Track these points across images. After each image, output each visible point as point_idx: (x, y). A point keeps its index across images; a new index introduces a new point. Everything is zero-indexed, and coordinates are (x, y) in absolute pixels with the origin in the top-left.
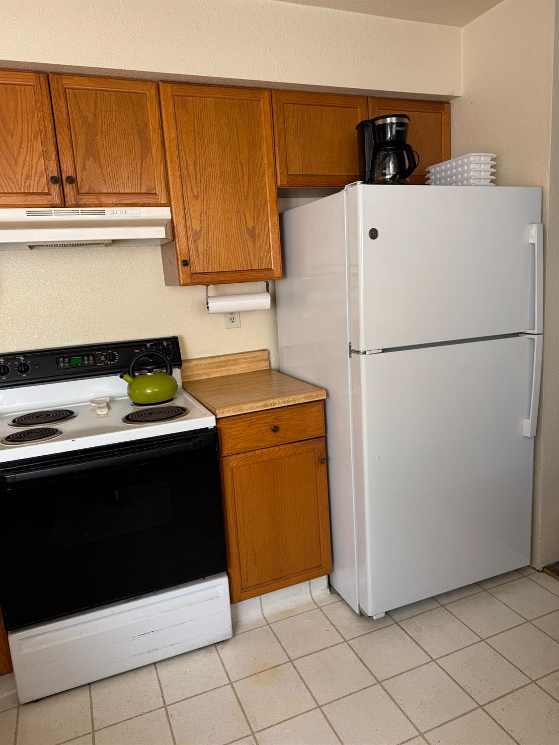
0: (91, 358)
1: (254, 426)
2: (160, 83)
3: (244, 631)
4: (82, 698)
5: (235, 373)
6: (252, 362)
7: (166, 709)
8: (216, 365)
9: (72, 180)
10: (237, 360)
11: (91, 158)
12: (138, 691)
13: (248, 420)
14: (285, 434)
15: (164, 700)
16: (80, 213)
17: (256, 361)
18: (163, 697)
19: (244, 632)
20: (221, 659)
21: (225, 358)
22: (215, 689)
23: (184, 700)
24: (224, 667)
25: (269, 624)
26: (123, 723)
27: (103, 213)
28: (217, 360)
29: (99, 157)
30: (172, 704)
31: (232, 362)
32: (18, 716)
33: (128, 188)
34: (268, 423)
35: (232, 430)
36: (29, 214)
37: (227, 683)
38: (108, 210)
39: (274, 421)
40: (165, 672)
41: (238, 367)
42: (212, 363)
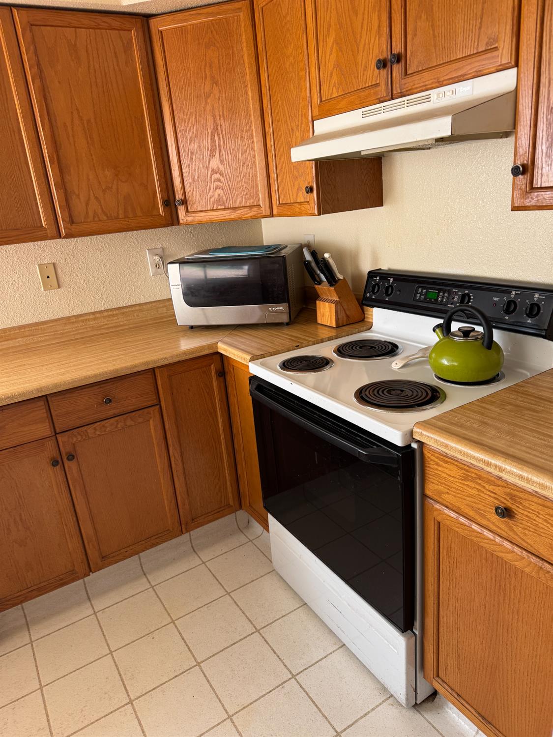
0: (446, 295)
1: (473, 485)
3: (432, 722)
4: (293, 604)
7: (290, 679)
9: (398, 58)
11: (423, 16)
12: (308, 644)
13: (465, 470)
14: (525, 534)
15: (302, 672)
16: (406, 105)
18: (306, 669)
19: (429, 723)
20: (373, 709)
22: (326, 718)
23: (305, 691)
24: (362, 717)
26: (270, 649)
27: (428, 98)
29: (432, 9)
30: (298, 682)
34: (495, 494)
35: (440, 468)
36: (364, 116)
37: (337, 729)
38: (433, 93)
40: (338, 658)
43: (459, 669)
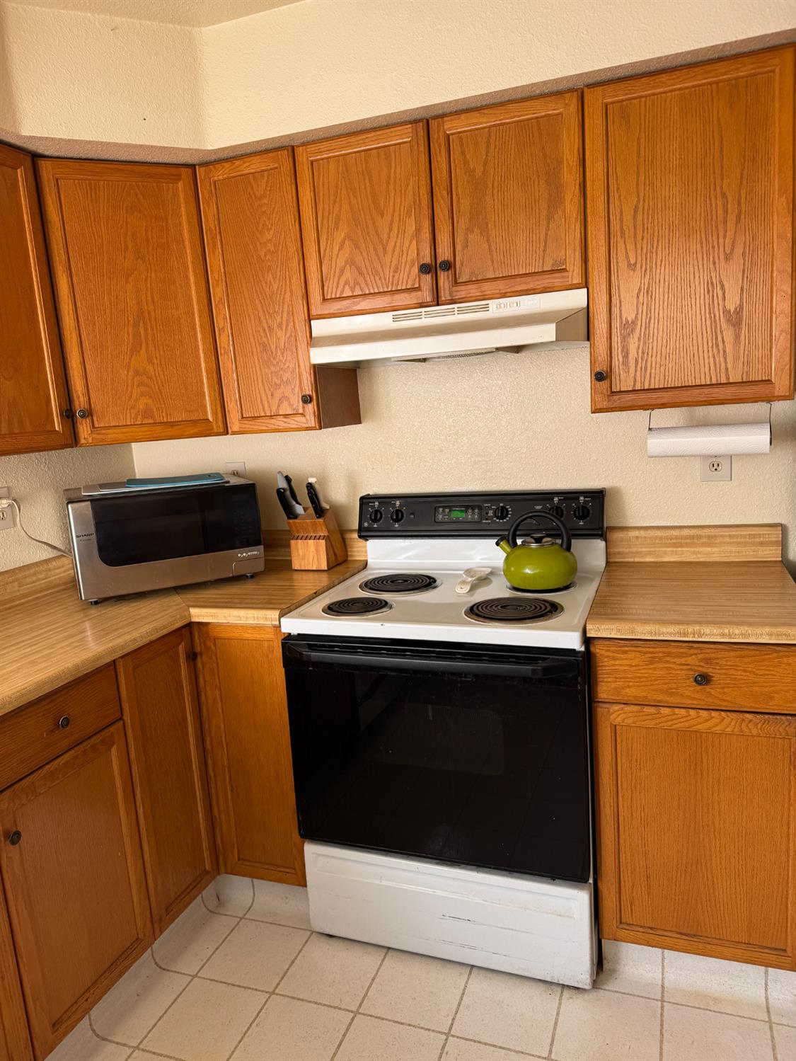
0: (476, 511)
1: (661, 665)
2: (586, 89)
3: (617, 990)
4: (370, 961)
5: (708, 560)
6: (746, 544)
7: (446, 1040)
8: (675, 541)
9: (448, 266)
10: (715, 537)
11: (476, 230)
12: (431, 992)
13: (650, 653)
14: (724, 693)
15: (452, 1024)
16: (456, 312)
17: (754, 544)
18: (454, 1019)
19: (616, 992)
20: (558, 1014)
21: (693, 532)
22: (522, 1053)
23: (475, 1041)
24: (555, 1028)
25: (663, 1001)
26: (392, 1023)
27: (486, 308)
28: (676, 533)
29: (487, 226)
30: (458, 1037)
31: (704, 540)
32: (306, 942)
33: (524, 267)
34: (688, 665)
36: (395, 319)
37: (543, 1055)
38: (493, 304)
39: (702, 664)
40: (479, 985)
41: (715, 549)
42: (667, 538)
43: (649, 894)
